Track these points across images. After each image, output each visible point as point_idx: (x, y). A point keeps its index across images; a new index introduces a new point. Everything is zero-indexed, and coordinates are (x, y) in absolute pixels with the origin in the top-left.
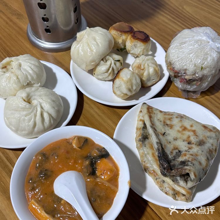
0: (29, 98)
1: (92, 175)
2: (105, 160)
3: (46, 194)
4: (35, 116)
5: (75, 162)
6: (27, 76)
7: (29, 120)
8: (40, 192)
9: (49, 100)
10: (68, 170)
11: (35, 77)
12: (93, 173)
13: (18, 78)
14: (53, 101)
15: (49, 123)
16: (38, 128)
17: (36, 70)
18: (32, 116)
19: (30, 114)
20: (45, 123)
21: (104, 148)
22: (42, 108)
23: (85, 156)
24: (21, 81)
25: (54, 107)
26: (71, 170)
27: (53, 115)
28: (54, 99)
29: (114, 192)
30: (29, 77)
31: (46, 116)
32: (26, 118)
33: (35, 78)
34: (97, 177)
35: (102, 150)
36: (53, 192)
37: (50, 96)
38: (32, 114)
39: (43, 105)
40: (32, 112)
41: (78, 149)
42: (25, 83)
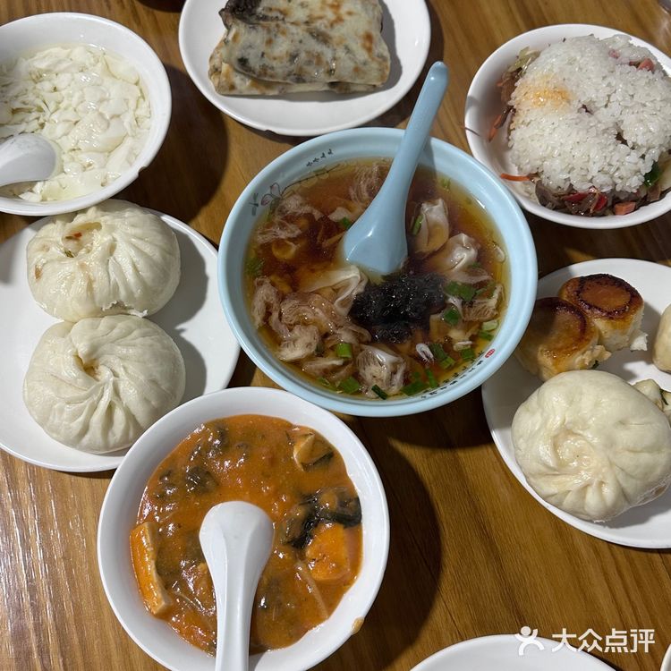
0: (94, 357)
1: (294, 546)
2: (341, 531)
3: (180, 527)
4: (94, 408)
5: (276, 495)
6: (116, 287)
7: (75, 416)
8: (171, 514)
9: (142, 378)
10: (251, 501)
11: (138, 293)
12: (298, 544)
13: (90, 287)
14: (154, 382)
15: (122, 436)
16: (90, 440)
17: (146, 273)
18: (85, 406)
19: (81, 400)
20: (110, 434)
21: (357, 500)
22: (116, 392)
23: (304, 493)
24: (98, 297)
25: (146, 401)
26: (258, 504)
27: (138, 419)
28: (158, 376)
29: (318, 615)
30: (123, 293)
31: (119, 415)
32: (68, 409)
33: (136, 296)
34: (302, 557)
35: (350, 500)
36: (196, 530)
37: (150, 365)
38: (87, 403)
39: (121, 387)
40: (87, 397)
41: (300, 466)
42: (106, 306)
